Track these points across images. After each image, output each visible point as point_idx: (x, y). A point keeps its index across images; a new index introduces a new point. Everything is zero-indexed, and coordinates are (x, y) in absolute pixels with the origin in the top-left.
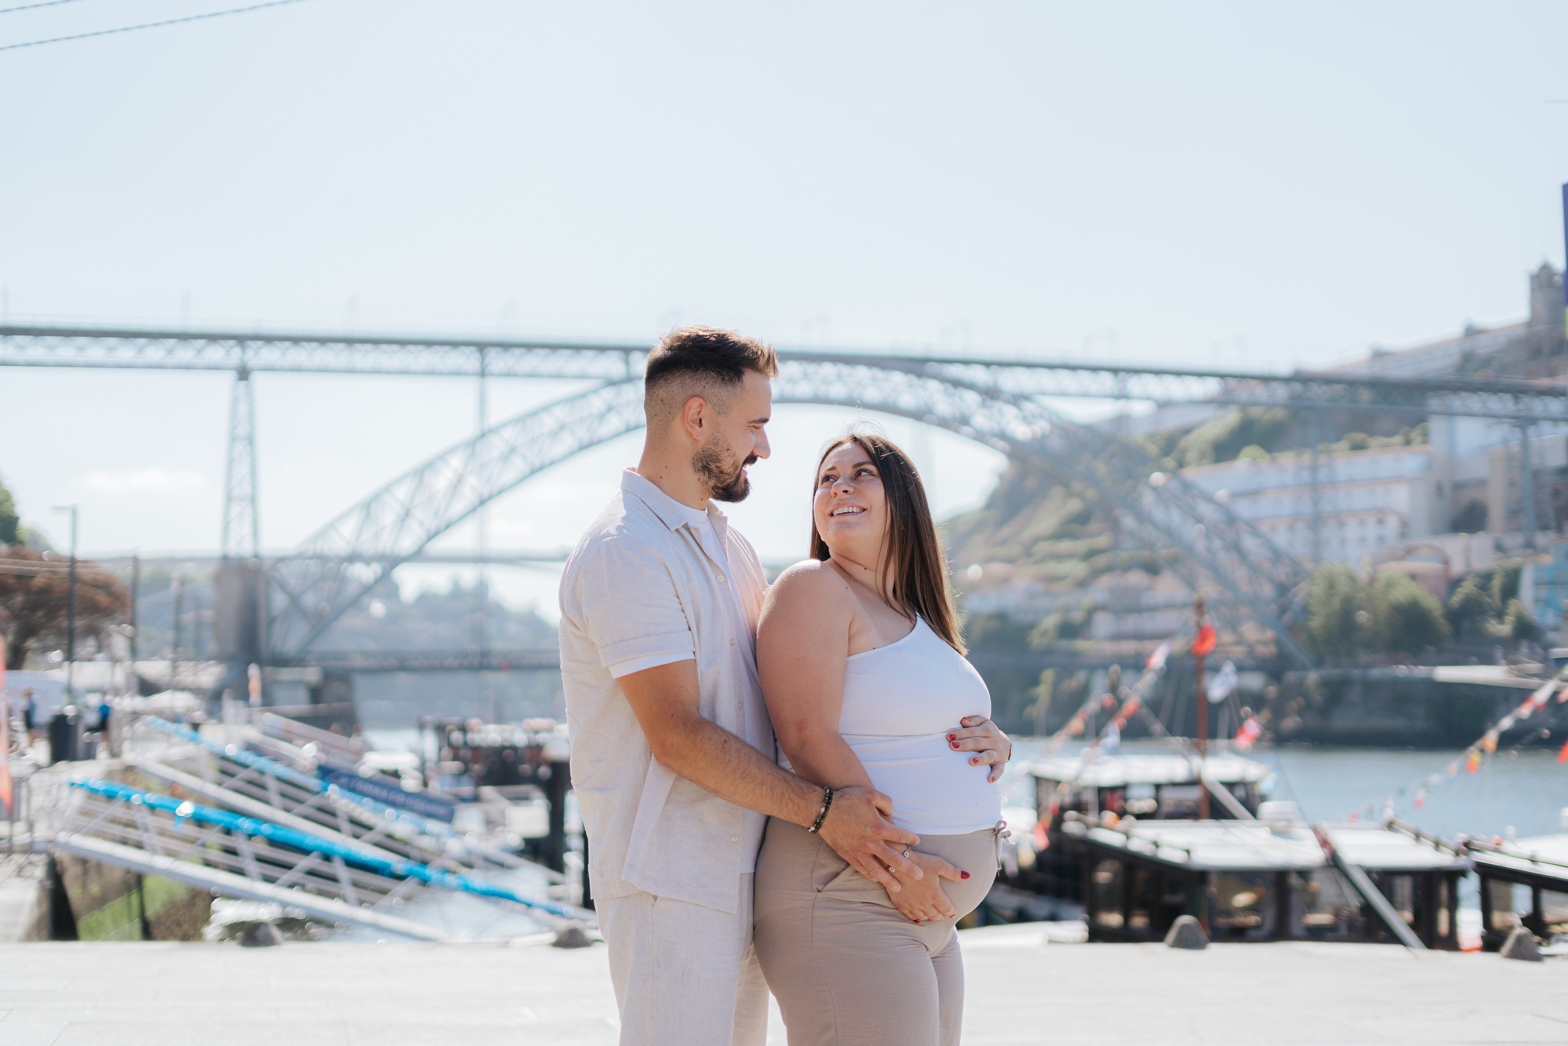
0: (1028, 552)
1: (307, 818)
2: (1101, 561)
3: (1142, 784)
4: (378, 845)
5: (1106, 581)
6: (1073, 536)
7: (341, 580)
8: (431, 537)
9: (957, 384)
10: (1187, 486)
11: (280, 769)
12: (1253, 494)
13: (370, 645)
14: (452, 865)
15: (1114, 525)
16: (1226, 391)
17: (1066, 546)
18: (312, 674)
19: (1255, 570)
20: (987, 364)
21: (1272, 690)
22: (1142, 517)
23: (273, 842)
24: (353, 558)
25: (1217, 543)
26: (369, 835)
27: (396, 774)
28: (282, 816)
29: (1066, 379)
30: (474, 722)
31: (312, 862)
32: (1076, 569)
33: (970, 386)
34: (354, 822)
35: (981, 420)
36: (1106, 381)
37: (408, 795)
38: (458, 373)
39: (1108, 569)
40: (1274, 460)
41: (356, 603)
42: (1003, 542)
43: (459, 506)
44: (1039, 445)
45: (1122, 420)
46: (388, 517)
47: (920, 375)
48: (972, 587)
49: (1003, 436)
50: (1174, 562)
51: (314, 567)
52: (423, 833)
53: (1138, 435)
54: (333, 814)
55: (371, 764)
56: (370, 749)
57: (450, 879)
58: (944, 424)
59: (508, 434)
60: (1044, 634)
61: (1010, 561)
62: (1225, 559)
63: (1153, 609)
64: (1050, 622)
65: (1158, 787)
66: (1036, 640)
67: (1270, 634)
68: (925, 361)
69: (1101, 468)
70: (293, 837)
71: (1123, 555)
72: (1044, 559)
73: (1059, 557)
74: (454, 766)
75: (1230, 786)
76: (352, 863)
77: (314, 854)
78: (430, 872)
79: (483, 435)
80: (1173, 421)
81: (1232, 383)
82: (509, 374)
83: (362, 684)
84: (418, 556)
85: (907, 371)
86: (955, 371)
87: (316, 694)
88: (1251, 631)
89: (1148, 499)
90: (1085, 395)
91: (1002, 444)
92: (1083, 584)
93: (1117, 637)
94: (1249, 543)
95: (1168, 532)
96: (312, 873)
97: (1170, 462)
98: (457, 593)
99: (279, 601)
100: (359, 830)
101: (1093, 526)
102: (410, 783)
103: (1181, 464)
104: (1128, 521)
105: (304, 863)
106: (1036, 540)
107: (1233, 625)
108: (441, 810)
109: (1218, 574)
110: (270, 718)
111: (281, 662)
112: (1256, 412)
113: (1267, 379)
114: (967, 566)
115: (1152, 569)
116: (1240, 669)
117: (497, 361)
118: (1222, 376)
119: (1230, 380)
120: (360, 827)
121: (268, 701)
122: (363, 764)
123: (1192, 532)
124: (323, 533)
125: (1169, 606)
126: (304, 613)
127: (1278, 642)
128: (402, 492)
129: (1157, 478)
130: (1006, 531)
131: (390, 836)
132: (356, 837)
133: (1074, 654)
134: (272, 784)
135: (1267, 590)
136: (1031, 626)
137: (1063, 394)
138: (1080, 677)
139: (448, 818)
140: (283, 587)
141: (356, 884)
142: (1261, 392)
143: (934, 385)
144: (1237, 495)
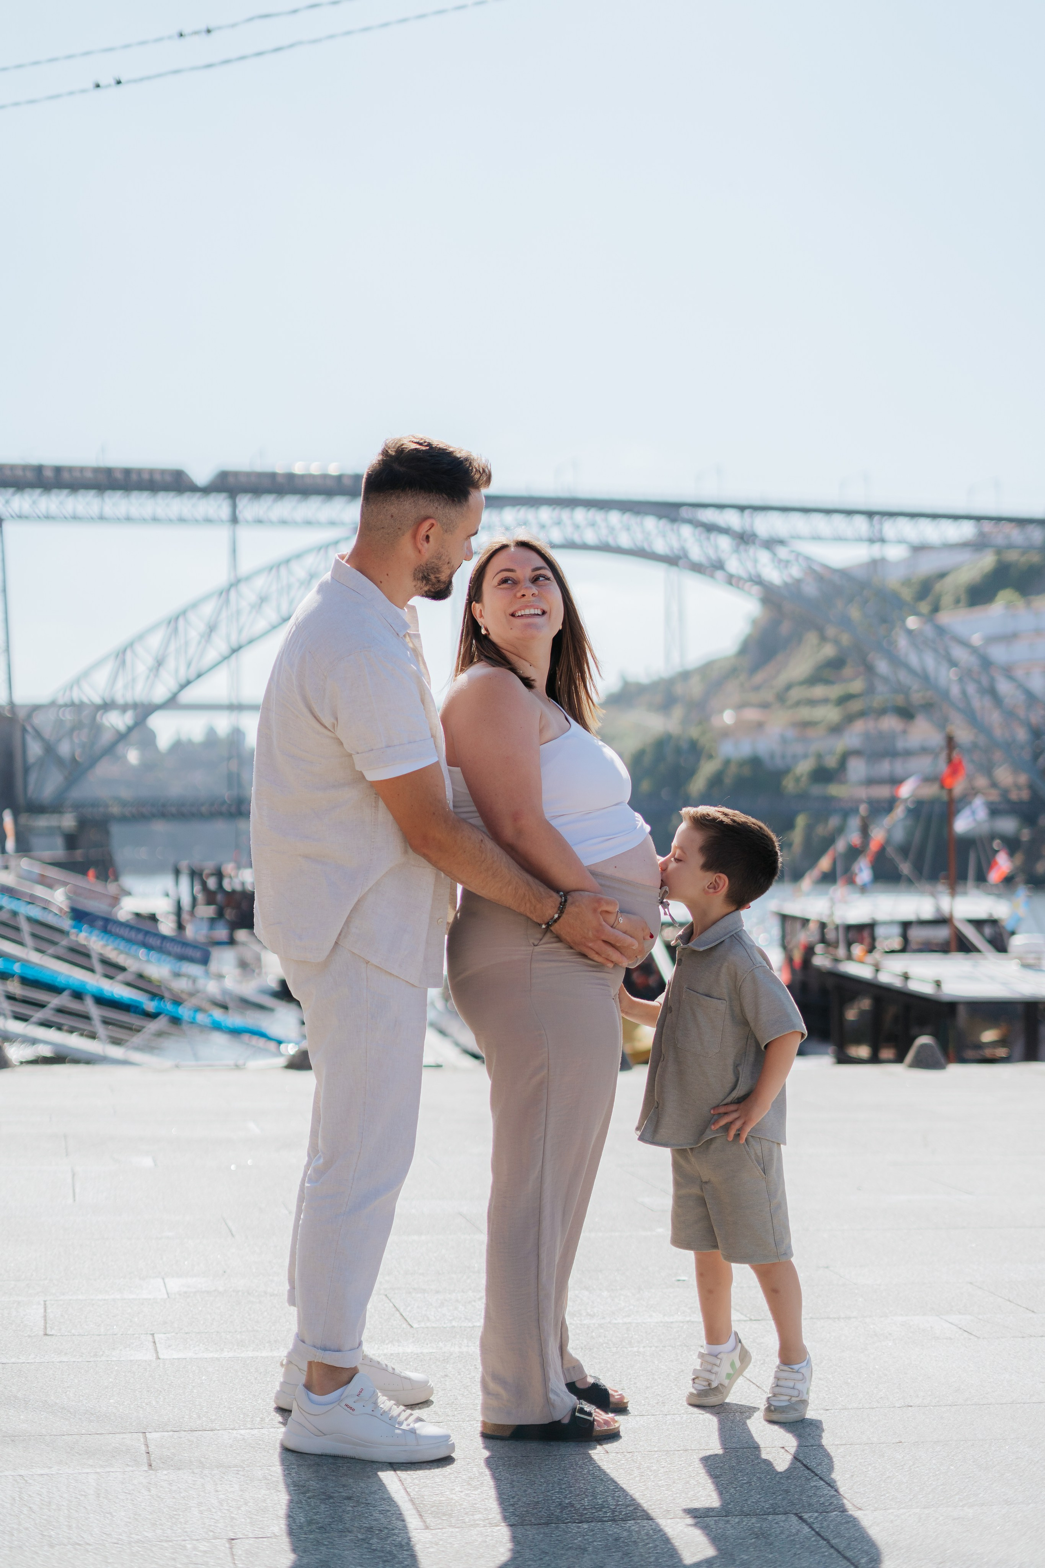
0: (781, 698)
1: (59, 958)
2: (855, 706)
3: (891, 923)
4: (129, 984)
5: (859, 726)
6: (827, 682)
7: (96, 728)
8: (183, 687)
9: (711, 528)
10: (941, 631)
11: (35, 912)
12: (1010, 638)
13: (125, 794)
14: (205, 1005)
15: (870, 670)
16: (982, 534)
17: (819, 691)
18: (68, 821)
19: (1010, 715)
20: (742, 508)
21: (1026, 835)
22: (896, 661)
23: (26, 981)
24: (107, 706)
25: (971, 689)
26: (121, 977)
27: (153, 918)
28: (35, 957)
29: (820, 523)
30: (229, 868)
31: (63, 1000)
32: (831, 714)
33: (725, 531)
34: (105, 962)
35: (733, 565)
36: (861, 524)
37: (164, 938)
38: (208, 521)
39: (862, 714)
40: (1028, 604)
41: (110, 750)
42: (757, 688)
43: (212, 655)
44: (794, 589)
45: (875, 564)
46: (141, 665)
47: (674, 520)
48: (726, 733)
49: (758, 581)
50: (928, 707)
51: (68, 716)
52: (177, 975)
53: (893, 579)
54: (87, 956)
55: (127, 908)
56: (128, 894)
57: (200, 1018)
58: (697, 568)
59: (260, 583)
60: (797, 780)
61: (765, 706)
62: (980, 703)
63: (908, 753)
64: (804, 767)
65: (906, 925)
66: (789, 784)
67: (1023, 779)
68: (676, 506)
69: (855, 613)
70: (45, 977)
71: (877, 701)
72: (798, 704)
73: (812, 703)
74: (209, 911)
75: (978, 924)
76: (102, 1001)
77: (66, 993)
78: (184, 1012)
79: (235, 583)
80: (928, 565)
81: (987, 527)
82: (259, 521)
83: (116, 830)
84: (171, 703)
85: (660, 517)
86: (709, 516)
87: (71, 841)
88: (1004, 775)
89: (903, 643)
90: (839, 539)
91: (756, 589)
92: (836, 729)
93: (870, 782)
94: (1004, 687)
95: (925, 678)
96: (60, 1011)
97: (924, 607)
98: (211, 739)
99: (35, 749)
100: (111, 971)
101: (847, 671)
102: (167, 927)
103: (936, 609)
104: (882, 666)
105: (55, 1001)
106: (789, 687)
107: (988, 770)
108: (198, 954)
109: (972, 719)
110: (25, 863)
111: (37, 809)
112: (1012, 556)
113: (1022, 522)
114: (721, 711)
115: (906, 713)
116: (994, 811)
117: (248, 507)
118: (978, 519)
119: (985, 523)
120: (112, 968)
121: (24, 847)
122: (122, 908)
123: (947, 677)
124: (77, 682)
125: (924, 750)
126: (60, 762)
127: (1031, 787)
128: (155, 641)
129: (912, 622)
130: (759, 677)
131: (141, 976)
132: (110, 977)
133: (828, 800)
134: (25, 927)
135: (1022, 735)
136: (786, 771)
137: (817, 538)
138: (834, 822)
139: (205, 960)
140: (38, 734)
141: (106, 1022)
142: (1016, 535)
143: (686, 530)
144: (992, 639)
